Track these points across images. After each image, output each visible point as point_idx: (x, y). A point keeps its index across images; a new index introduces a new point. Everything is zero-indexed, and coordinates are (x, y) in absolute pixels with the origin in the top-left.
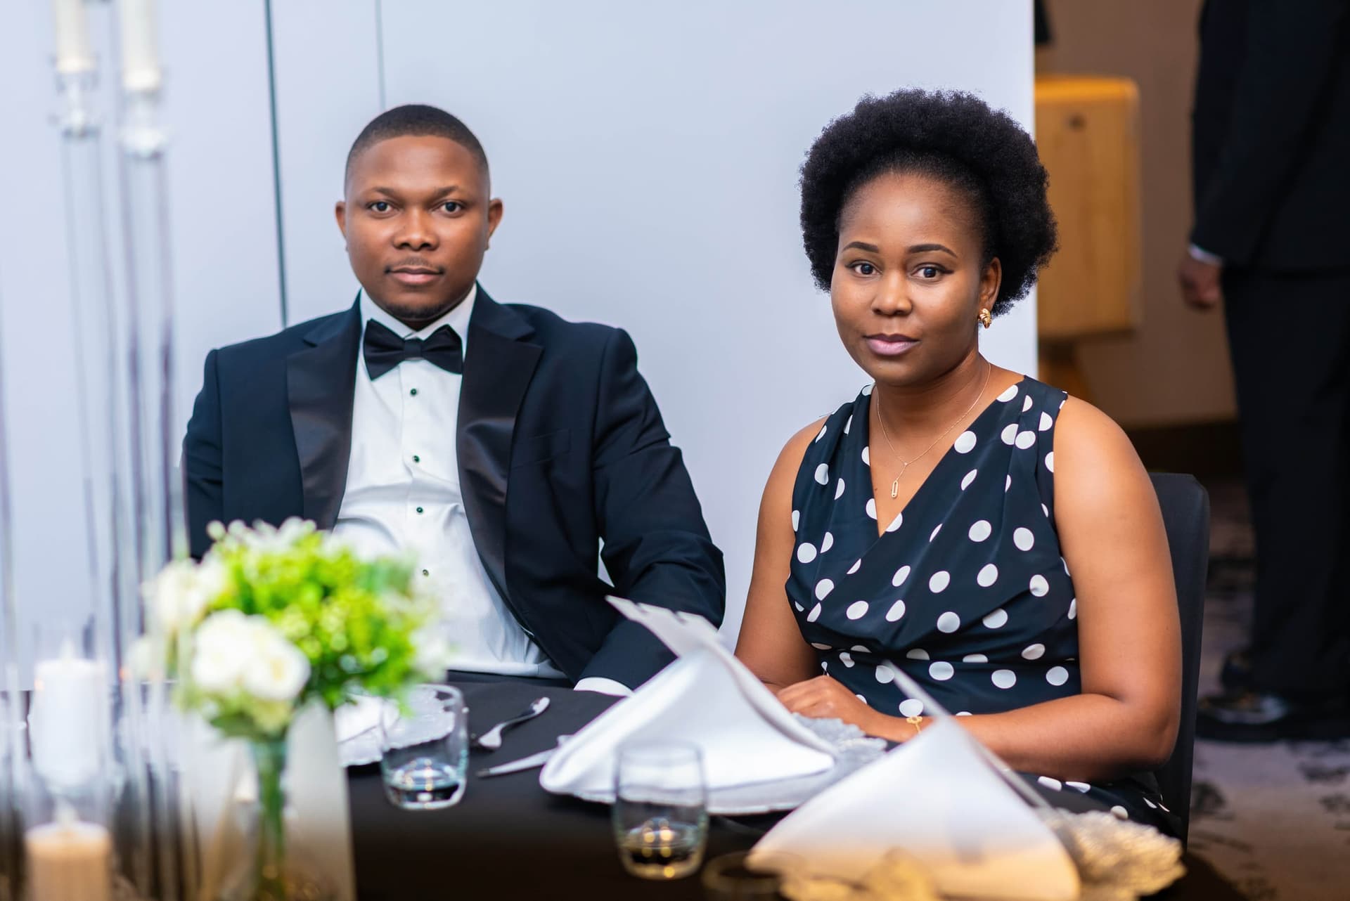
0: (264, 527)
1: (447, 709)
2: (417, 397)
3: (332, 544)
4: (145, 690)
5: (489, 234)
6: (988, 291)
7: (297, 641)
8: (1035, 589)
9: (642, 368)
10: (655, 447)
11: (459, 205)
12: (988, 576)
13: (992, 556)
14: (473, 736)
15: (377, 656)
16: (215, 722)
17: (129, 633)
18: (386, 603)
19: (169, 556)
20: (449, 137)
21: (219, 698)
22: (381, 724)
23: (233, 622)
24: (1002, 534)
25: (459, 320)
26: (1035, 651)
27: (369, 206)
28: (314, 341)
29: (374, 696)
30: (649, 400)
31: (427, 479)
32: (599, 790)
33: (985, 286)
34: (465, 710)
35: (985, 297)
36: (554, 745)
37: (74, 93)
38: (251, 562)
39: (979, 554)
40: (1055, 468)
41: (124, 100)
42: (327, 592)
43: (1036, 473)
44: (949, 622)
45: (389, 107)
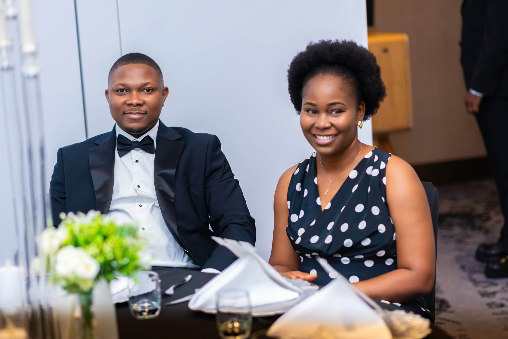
0: (81, 214)
1: (153, 280)
2: (138, 163)
3: (107, 220)
4: (38, 277)
5: (163, 100)
6: (360, 115)
7: (95, 257)
8: (380, 230)
9: (223, 150)
10: (228, 180)
11: (151, 90)
12: (362, 225)
13: (364, 217)
14: (163, 290)
15: (124, 261)
16: (65, 288)
17: (31, 256)
18: (128, 241)
19: (45, 226)
20: (147, 64)
21: (66, 279)
22: (128, 287)
23: (70, 251)
24: (368, 209)
25: (153, 133)
26: (382, 253)
27: (117, 91)
28: (98, 143)
29: (125, 276)
30: (226, 162)
31: (142, 194)
32: (211, 309)
33: (359, 112)
34: (160, 281)
35: (359, 117)
36: (193, 292)
37: (4, 54)
38: (76, 228)
39: (360, 217)
40: (387, 183)
41: (23, 56)
42: (105, 238)
43: (380, 186)
44: (348, 243)
45: (124, 54)
